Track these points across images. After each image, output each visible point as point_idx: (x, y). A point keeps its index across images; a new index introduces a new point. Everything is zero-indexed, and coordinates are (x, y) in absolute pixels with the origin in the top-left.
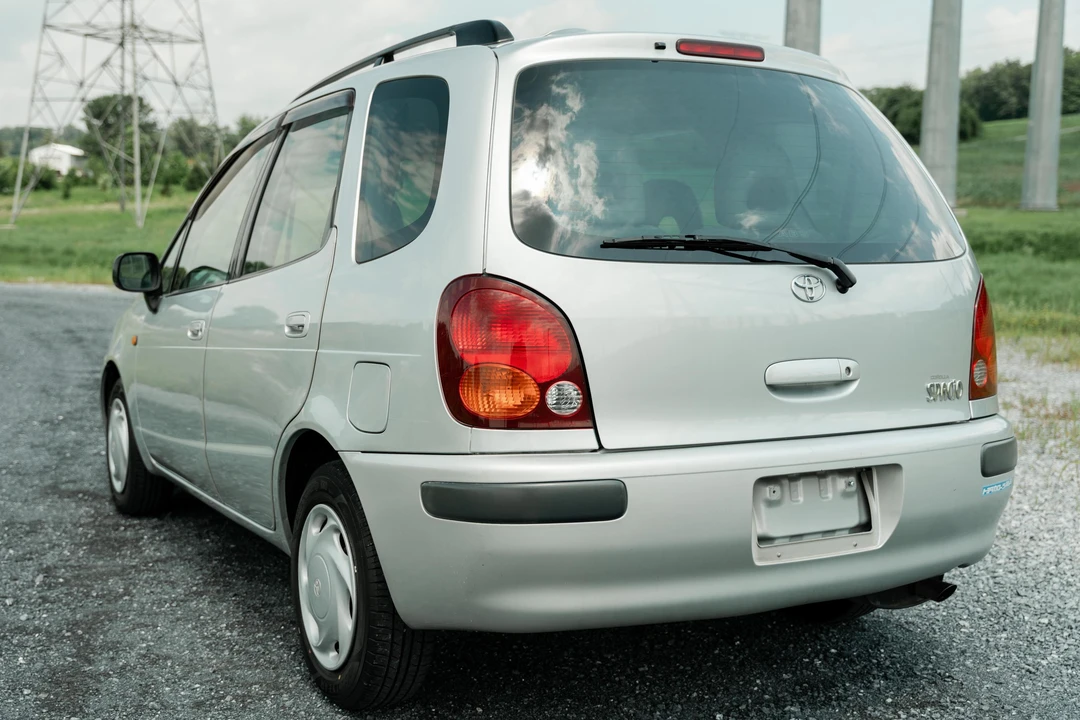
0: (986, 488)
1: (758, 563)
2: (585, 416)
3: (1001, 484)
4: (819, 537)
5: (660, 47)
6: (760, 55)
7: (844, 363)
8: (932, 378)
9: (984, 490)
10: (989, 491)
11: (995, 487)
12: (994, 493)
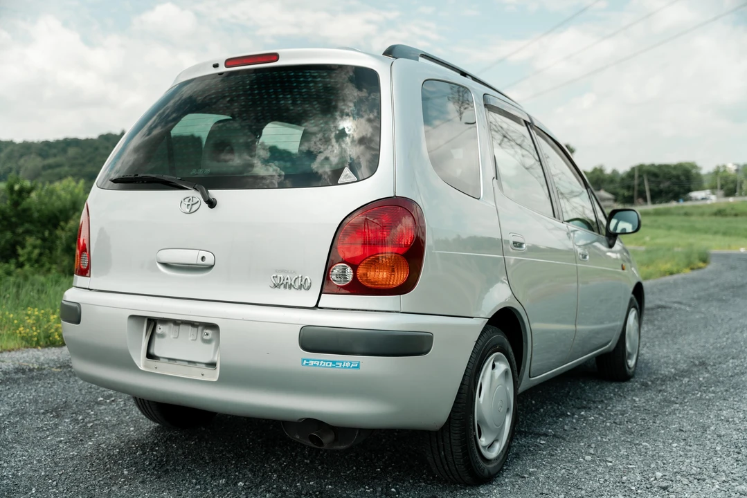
0: (308, 360)
1: (142, 368)
5: (216, 66)
6: (275, 57)
7: (202, 253)
8: (277, 271)
9: (305, 362)
10: (312, 363)
11: (323, 362)
12: (321, 366)
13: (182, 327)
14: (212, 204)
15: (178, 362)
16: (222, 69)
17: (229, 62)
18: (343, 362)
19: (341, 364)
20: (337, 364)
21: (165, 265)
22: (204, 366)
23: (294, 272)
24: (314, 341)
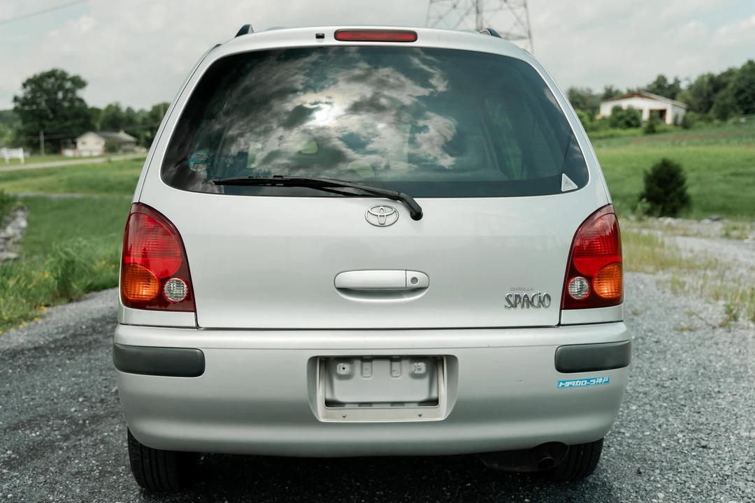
0: (564, 382)
1: (322, 420)
2: (189, 303)
3: (589, 380)
4: (388, 406)
5: (320, 37)
6: (413, 36)
7: (411, 274)
8: (512, 289)
9: (561, 384)
10: (568, 384)
11: (578, 382)
12: (577, 386)
13: (375, 363)
14: (417, 215)
15: (374, 406)
16: (330, 41)
17: (338, 35)
18: (596, 379)
19: (594, 381)
20: (591, 381)
21: (346, 290)
22: (416, 405)
23: (532, 289)
24: (570, 361)
